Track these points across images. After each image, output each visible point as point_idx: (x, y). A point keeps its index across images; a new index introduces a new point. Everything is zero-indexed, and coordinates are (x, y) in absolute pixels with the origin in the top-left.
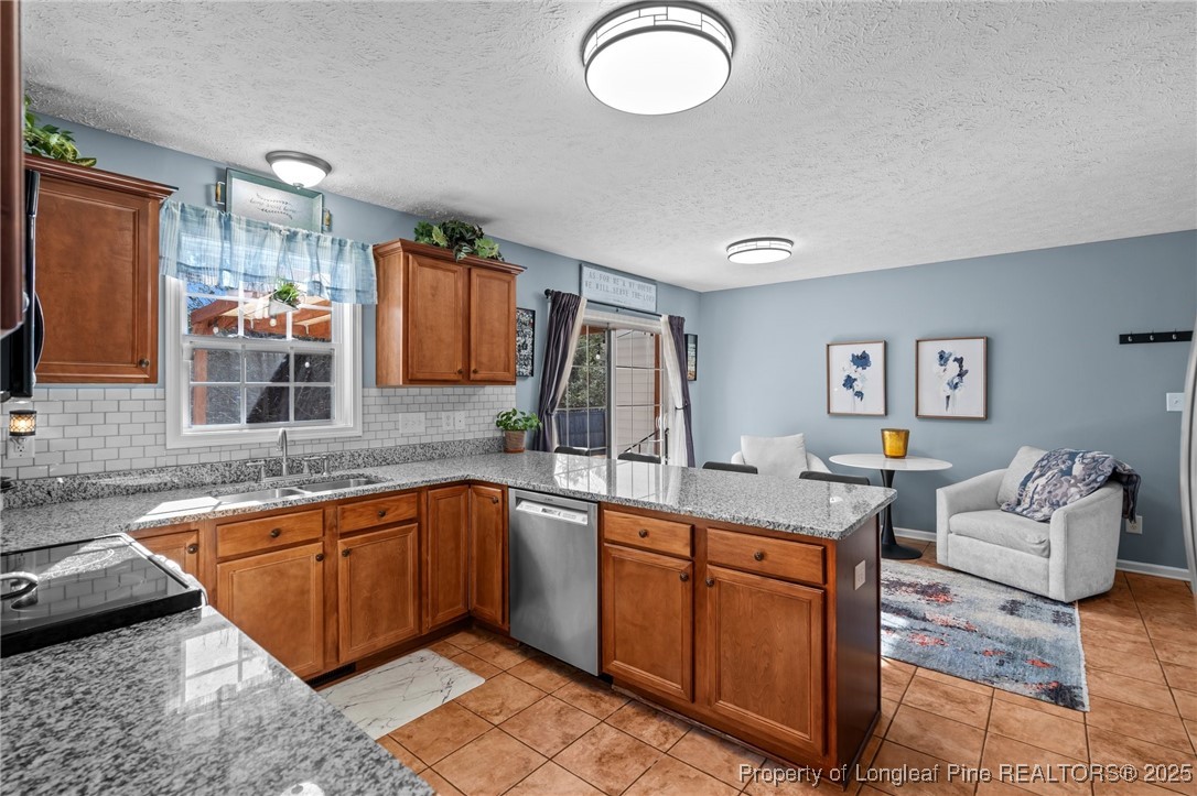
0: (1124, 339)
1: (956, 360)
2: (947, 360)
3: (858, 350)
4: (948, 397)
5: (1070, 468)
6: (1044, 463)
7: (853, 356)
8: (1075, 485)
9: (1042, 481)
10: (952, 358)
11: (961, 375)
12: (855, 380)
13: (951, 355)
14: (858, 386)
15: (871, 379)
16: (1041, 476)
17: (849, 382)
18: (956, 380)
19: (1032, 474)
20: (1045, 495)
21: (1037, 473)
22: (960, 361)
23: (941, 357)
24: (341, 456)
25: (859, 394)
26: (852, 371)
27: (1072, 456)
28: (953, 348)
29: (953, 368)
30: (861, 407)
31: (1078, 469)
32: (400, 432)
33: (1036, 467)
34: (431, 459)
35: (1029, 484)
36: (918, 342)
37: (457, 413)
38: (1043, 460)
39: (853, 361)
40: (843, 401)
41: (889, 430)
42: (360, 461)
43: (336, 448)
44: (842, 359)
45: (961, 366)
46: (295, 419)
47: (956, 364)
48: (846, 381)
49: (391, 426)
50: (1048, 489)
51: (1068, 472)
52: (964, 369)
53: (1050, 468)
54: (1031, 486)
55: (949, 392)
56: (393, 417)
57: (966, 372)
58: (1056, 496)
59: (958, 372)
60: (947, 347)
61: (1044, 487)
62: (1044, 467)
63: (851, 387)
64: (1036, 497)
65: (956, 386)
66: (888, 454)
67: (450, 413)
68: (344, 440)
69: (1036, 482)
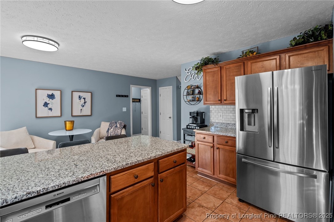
0: (117, 96)
1: (83, 98)
2: (81, 98)
3: (50, 93)
4: (81, 109)
5: (117, 125)
6: (111, 125)
7: (48, 94)
8: (119, 129)
9: (112, 129)
10: (82, 98)
11: (85, 103)
12: (49, 104)
13: (82, 97)
14: (50, 106)
15: (55, 104)
16: (111, 128)
17: (46, 105)
18: (83, 104)
19: (109, 128)
20: (114, 133)
21: (110, 128)
22: (84, 99)
23: (79, 97)
25: (51, 109)
26: (47, 100)
27: (116, 123)
28: (83, 95)
29: (83, 100)
30: (51, 114)
31: (118, 125)
33: (109, 126)
35: (109, 131)
36: (72, 92)
38: (110, 125)
39: (48, 96)
40: (43, 112)
41: (68, 121)
44: (43, 96)
45: (85, 100)
47: (84, 100)
48: (45, 104)
50: (114, 131)
51: (116, 126)
52: (86, 101)
53: (113, 126)
54: (110, 131)
55: (81, 108)
57: (86, 102)
58: (116, 133)
59: (84, 102)
60: (81, 94)
61: (113, 131)
62: (111, 126)
63: (47, 106)
64: (112, 134)
65: (83, 106)
66: (67, 129)
69: (111, 130)
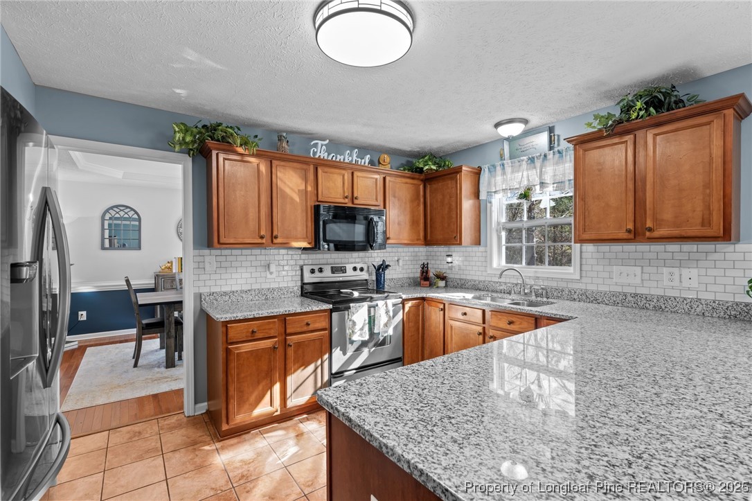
24: (563, 291)
32: (614, 280)
34: (644, 308)
37: (685, 272)
42: (576, 297)
43: (562, 285)
46: (549, 265)
49: (606, 275)
56: (608, 268)
67: (676, 271)
68: (568, 281)
